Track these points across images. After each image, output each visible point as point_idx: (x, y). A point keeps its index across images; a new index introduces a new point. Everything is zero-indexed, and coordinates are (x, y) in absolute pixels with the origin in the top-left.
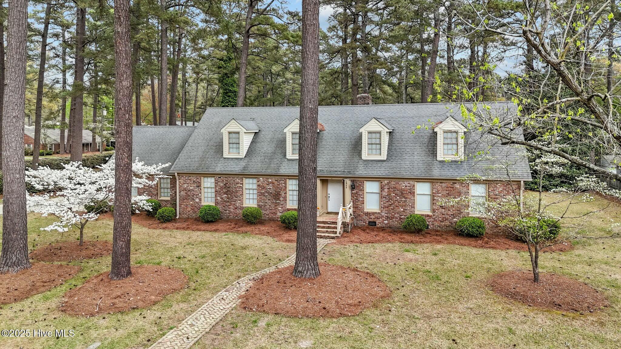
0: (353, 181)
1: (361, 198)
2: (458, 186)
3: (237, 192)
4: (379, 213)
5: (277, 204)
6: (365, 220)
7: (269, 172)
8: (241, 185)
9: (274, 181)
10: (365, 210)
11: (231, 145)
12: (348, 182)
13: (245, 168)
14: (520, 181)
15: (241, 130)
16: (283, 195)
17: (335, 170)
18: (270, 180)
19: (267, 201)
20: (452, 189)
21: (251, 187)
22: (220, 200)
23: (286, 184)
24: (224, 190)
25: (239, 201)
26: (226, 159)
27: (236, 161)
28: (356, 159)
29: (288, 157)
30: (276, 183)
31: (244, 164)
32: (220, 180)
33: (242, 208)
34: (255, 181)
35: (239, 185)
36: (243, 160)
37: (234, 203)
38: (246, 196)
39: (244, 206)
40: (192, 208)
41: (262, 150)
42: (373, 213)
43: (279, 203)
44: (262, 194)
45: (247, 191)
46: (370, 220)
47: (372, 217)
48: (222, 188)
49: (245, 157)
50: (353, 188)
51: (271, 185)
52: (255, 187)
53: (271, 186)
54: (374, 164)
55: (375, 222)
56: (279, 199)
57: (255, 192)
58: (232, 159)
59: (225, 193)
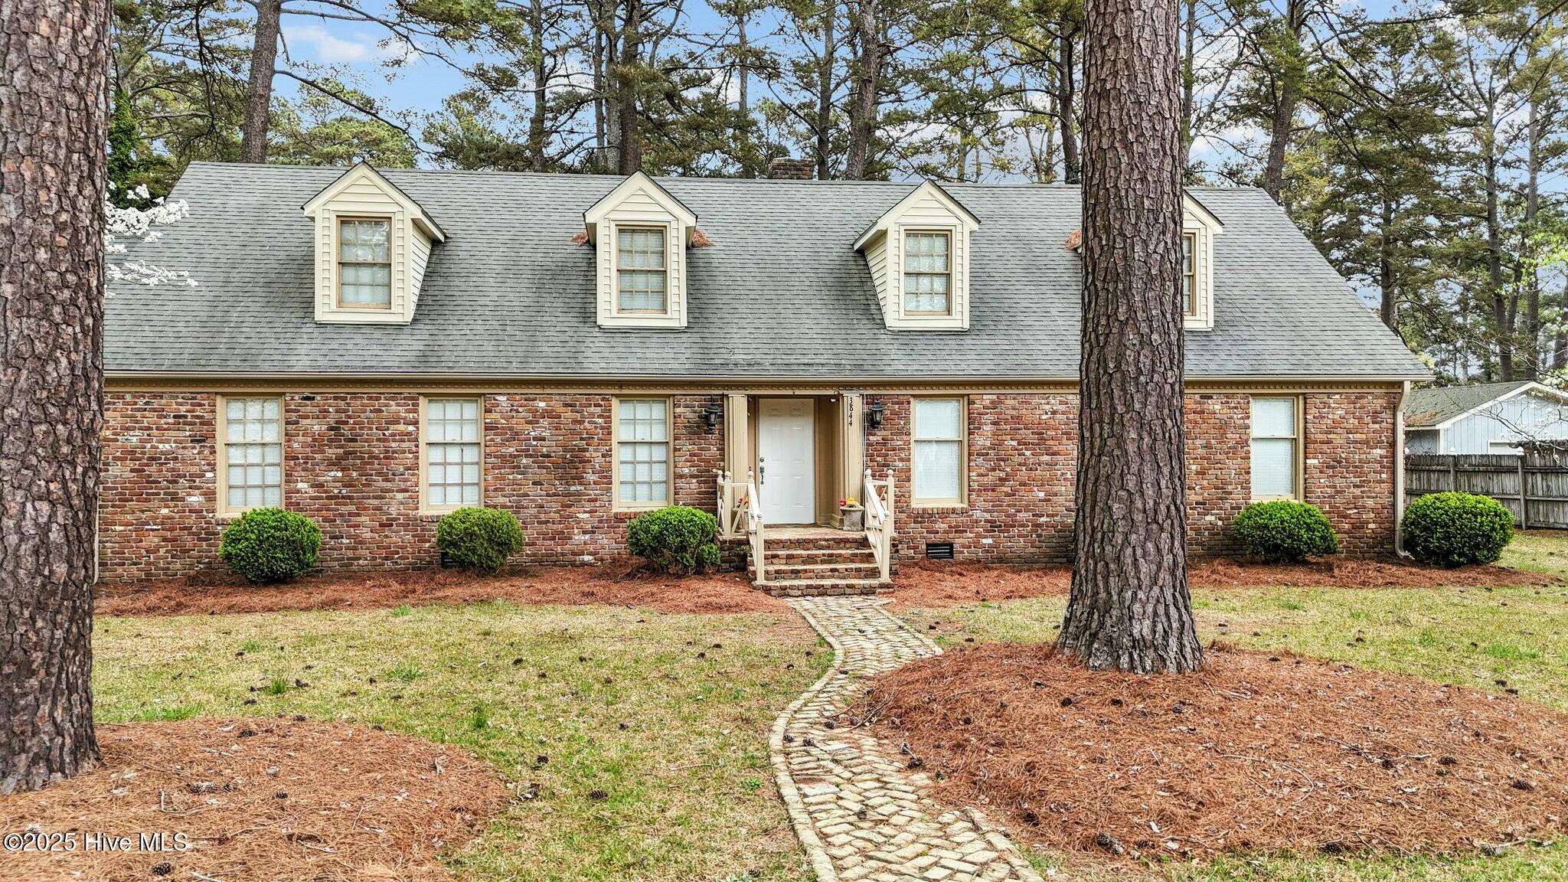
0: (870, 400)
1: (901, 460)
2: (1218, 407)
3: (389, 455)
4: (963, 512)
5: (570, 500)
6: (913, 539)
7: (537, 369)
8: (411, 428)
9: (560, 409)
10: (914, 505)
11: (350, 274)
12: (854, 405)
13: (423, 357)
14: (1400, 384)
16: (598, 461)
17: (806, 361)
18: (542, 404)
19: (528, 488)
20: (1197, 417)
21: (452, 434)
22: (312, 492)
23: (608, 419)
24: (331, 452)
25: (400, 496)
26: (329, 329)
27: (378, 334)
28: (864, 328)
29: (604, 318)
30: (568, 415)
31: (420, 345)
32: (309, 408)
33: (415, 524)
34: (470, 410)
35: (401, 427)
36: (407, 330)
37: (376, 502)
38: (429, 475)
39: (424, 511)
40: (168, 534)
41: (483, 301)
42: (944, 513)
43: (579, 494)
44: (509, 461)
45: (436, 454)
46: (933, 538)
47: (941, 526)
48: (317, 444)
49: (415, 320)
50: (871, 423)
51: (544, 422)
52: (470, 434)
53: (544, 428)
55: (951, 546)
56: (579, 479)
57: (471, 455)
58: (358, 326)
59: (333, 464)
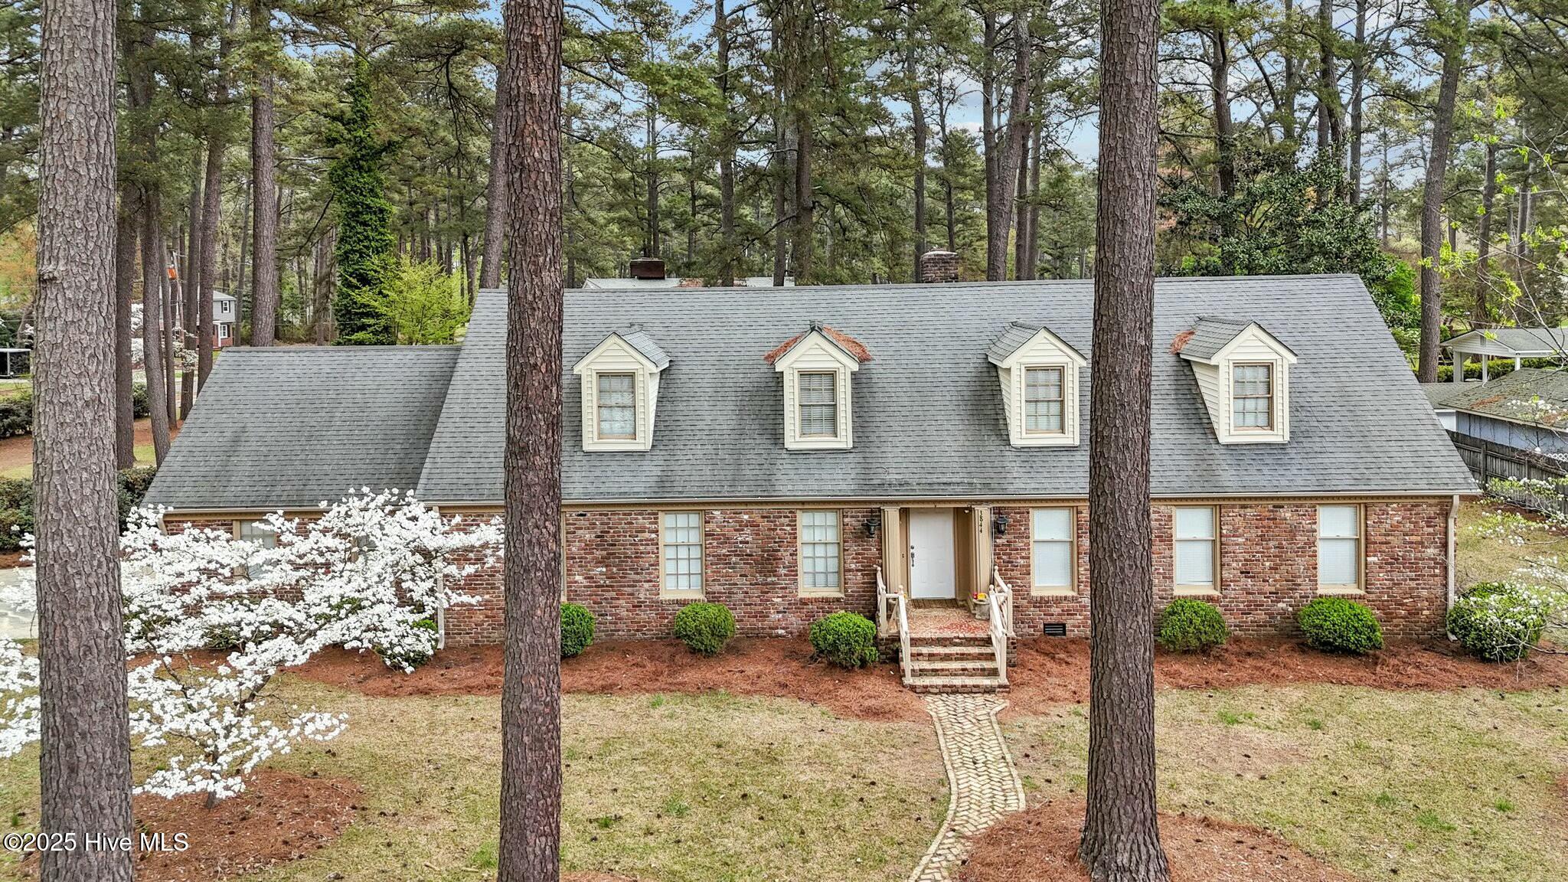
0: (998, 512)
1: (1022, 558)
2: (1288, 515)
3: (638, 555)
4: (1073, 599)
5: (767, 588)
6: (1033, 620)
7: (743, 492)
8: (653, 536)
9: (759, 520)
10: (1034, 593)
11: (605, 412)
12: (984, 516)
13: (662, 482)
14: (1451, 497)
15: (638, 366)
16: (787, 559)
17: (945, 480)
18: (746, 517)
19: (737, 579)
20: (1271, 523)
21: (682, 537)
22: (585, 583)
23: (794, 527)
24: (598, 554)
25: (646, 585)
26: (593, 457)
27: (628, 461)
28: (992, 445)
29: (790, 444)
30: (764, 524)
31: (657, 471)
32: (582, 522)
33: (658, 606)
34: (694, 520)
35: (647, 535)
36: (648, 457)
37: (629, 590)
38: (667, 567)
39: (664, 596)
41: (701, 425)
42: (1058, 600)
43: (774, 583)
44: (723, 559)
45: (670, 553)
46: (1050, 620)
47: (1055, 610)
48: (588, 547)
49: (653, 446)
50: (997, 529)
51: (747, 531)
52: (695, 537)
53: (747, 535)
54: (1051, 460)
55: (1064, 625)
56: (774, 573)
57: (696, 553)
58: (613, 453)
59: (601, 562)
